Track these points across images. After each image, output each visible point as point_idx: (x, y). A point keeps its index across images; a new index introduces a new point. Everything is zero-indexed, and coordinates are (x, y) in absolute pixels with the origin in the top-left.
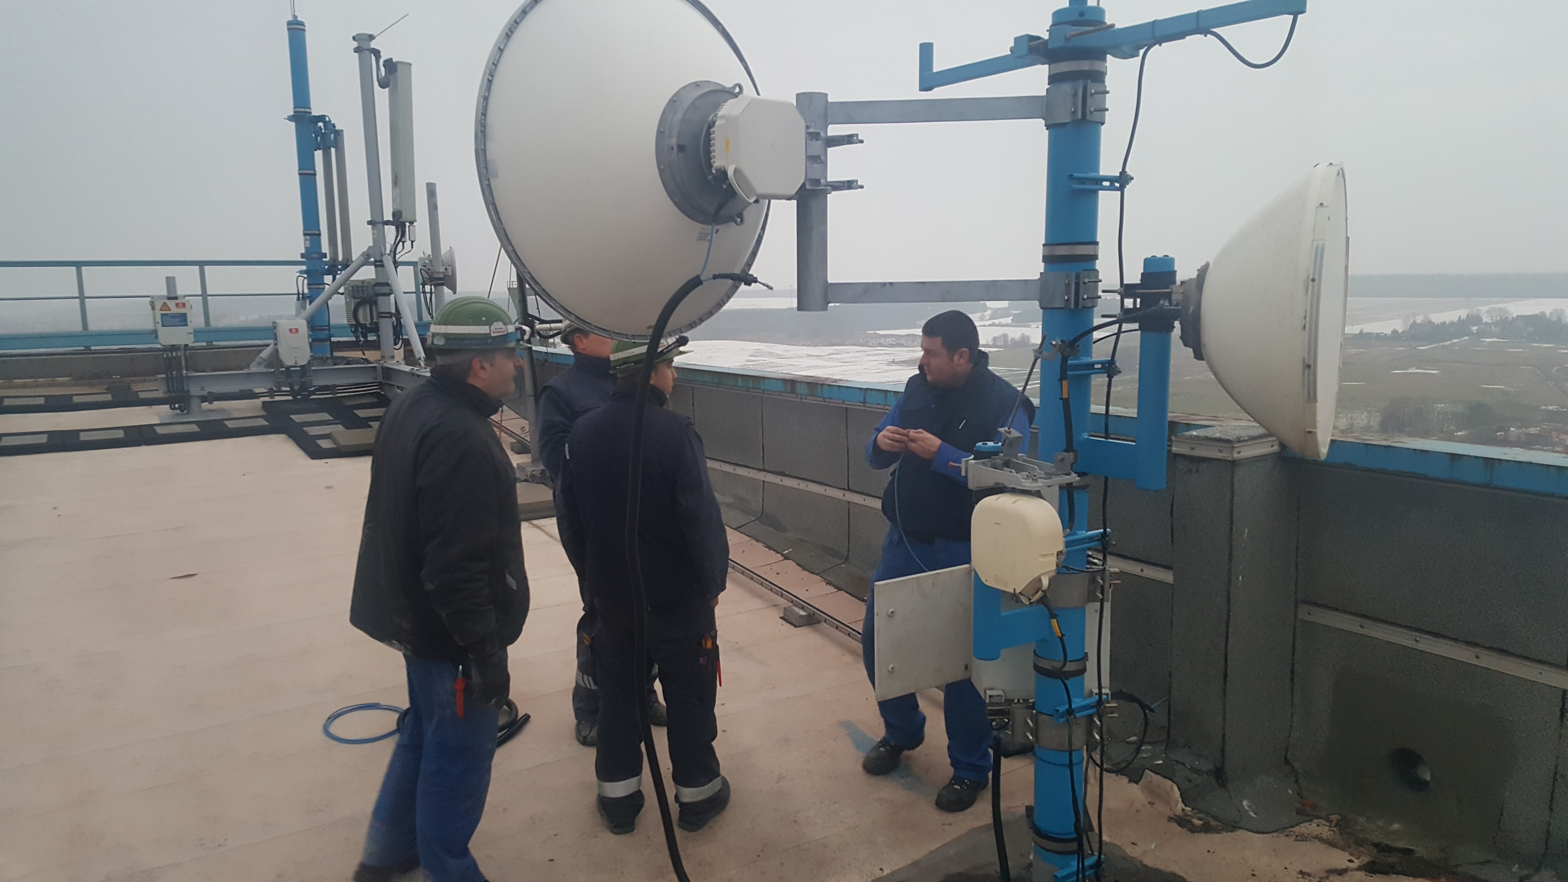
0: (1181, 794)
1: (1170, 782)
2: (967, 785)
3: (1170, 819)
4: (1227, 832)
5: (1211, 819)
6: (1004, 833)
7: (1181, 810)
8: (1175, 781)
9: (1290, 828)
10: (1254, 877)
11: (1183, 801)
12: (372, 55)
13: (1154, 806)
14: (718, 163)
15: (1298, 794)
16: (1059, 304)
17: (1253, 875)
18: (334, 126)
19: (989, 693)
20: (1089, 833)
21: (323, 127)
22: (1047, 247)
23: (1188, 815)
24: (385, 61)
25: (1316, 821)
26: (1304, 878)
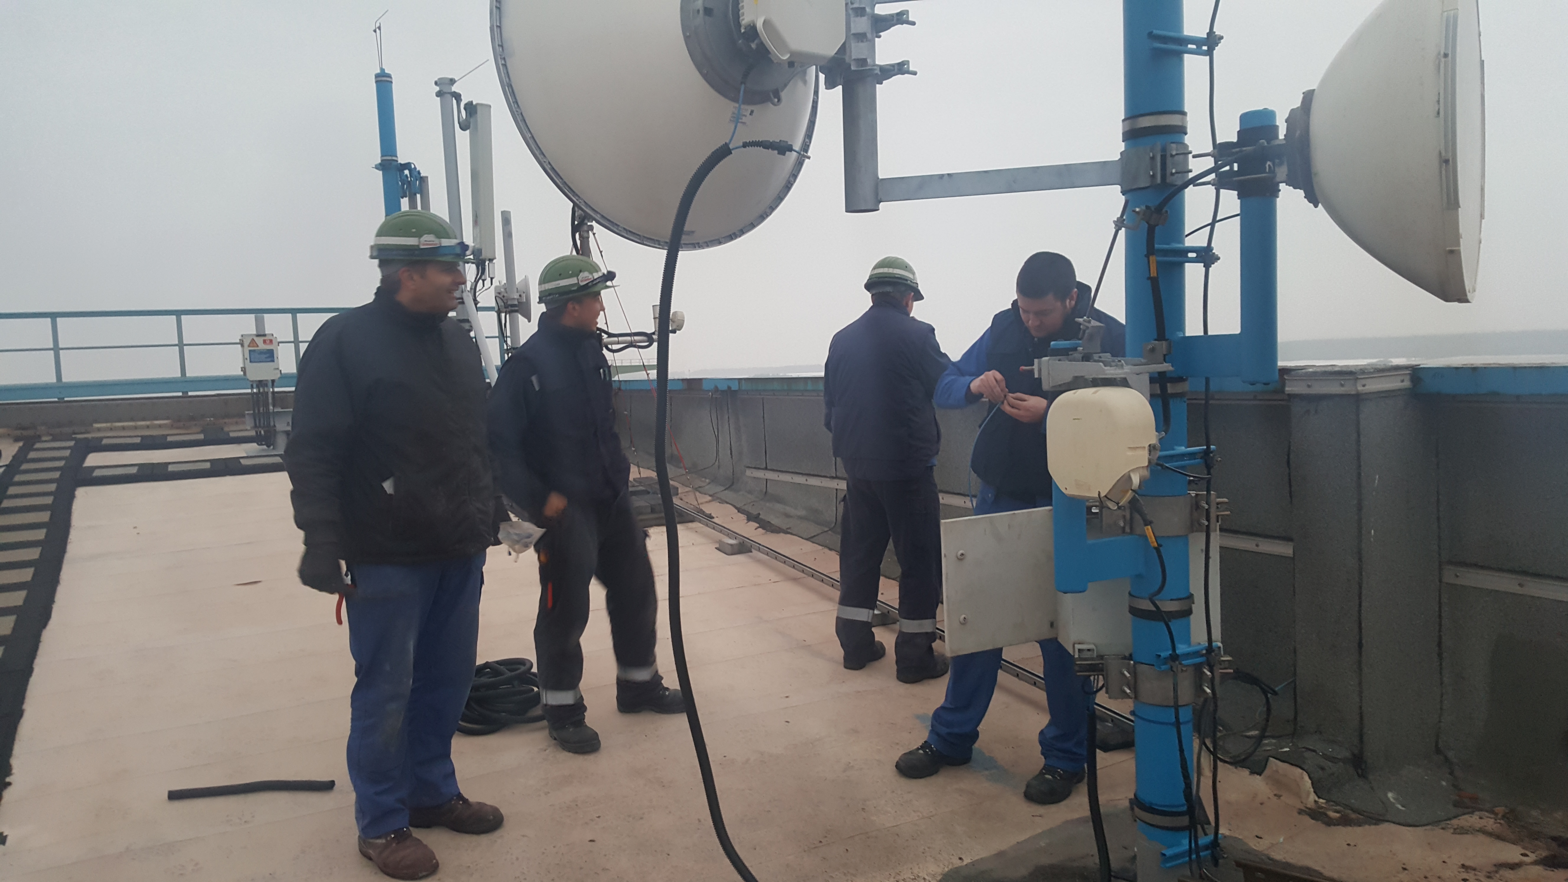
0: (1312, 783)
1: (1300, 771)
2: (1060, 775)
3: (1300, 812)
4: (1370, 825)
5: (1350, 812)
6: (1105, 826)
7: (1313, 800)
8: (1305, 768)
9: (1446, 820)
10: (1406, 872)
11: (1315, 792)
12: (454, 98)
13: (1282, 798)
14: (745, 20)
15: (1454, 785)
16: (1144, 182)
17: (1405, 869)
18: (419, 173)
19: (1077, 647)
20: (1206, 826)
21: (409, 176)
22: (1127, 122)
23: (1322, 808)
24: (466, 105)
25: (1477, 813)
26: (1468, 872)
